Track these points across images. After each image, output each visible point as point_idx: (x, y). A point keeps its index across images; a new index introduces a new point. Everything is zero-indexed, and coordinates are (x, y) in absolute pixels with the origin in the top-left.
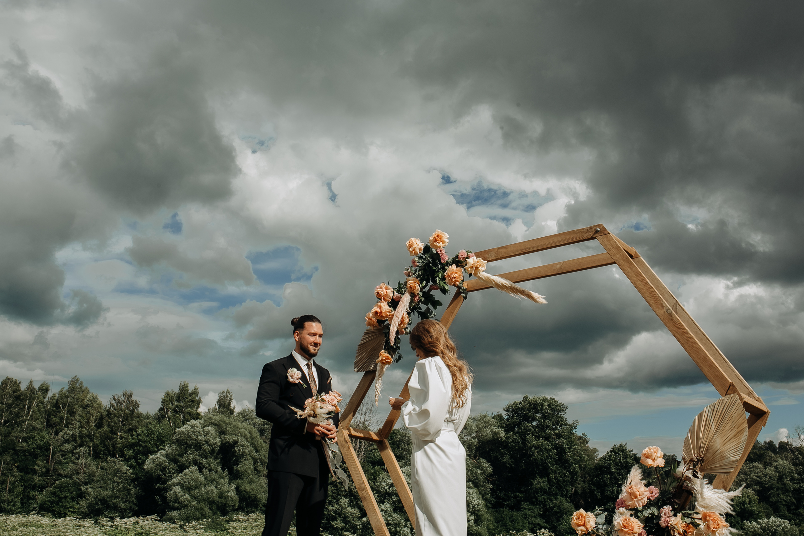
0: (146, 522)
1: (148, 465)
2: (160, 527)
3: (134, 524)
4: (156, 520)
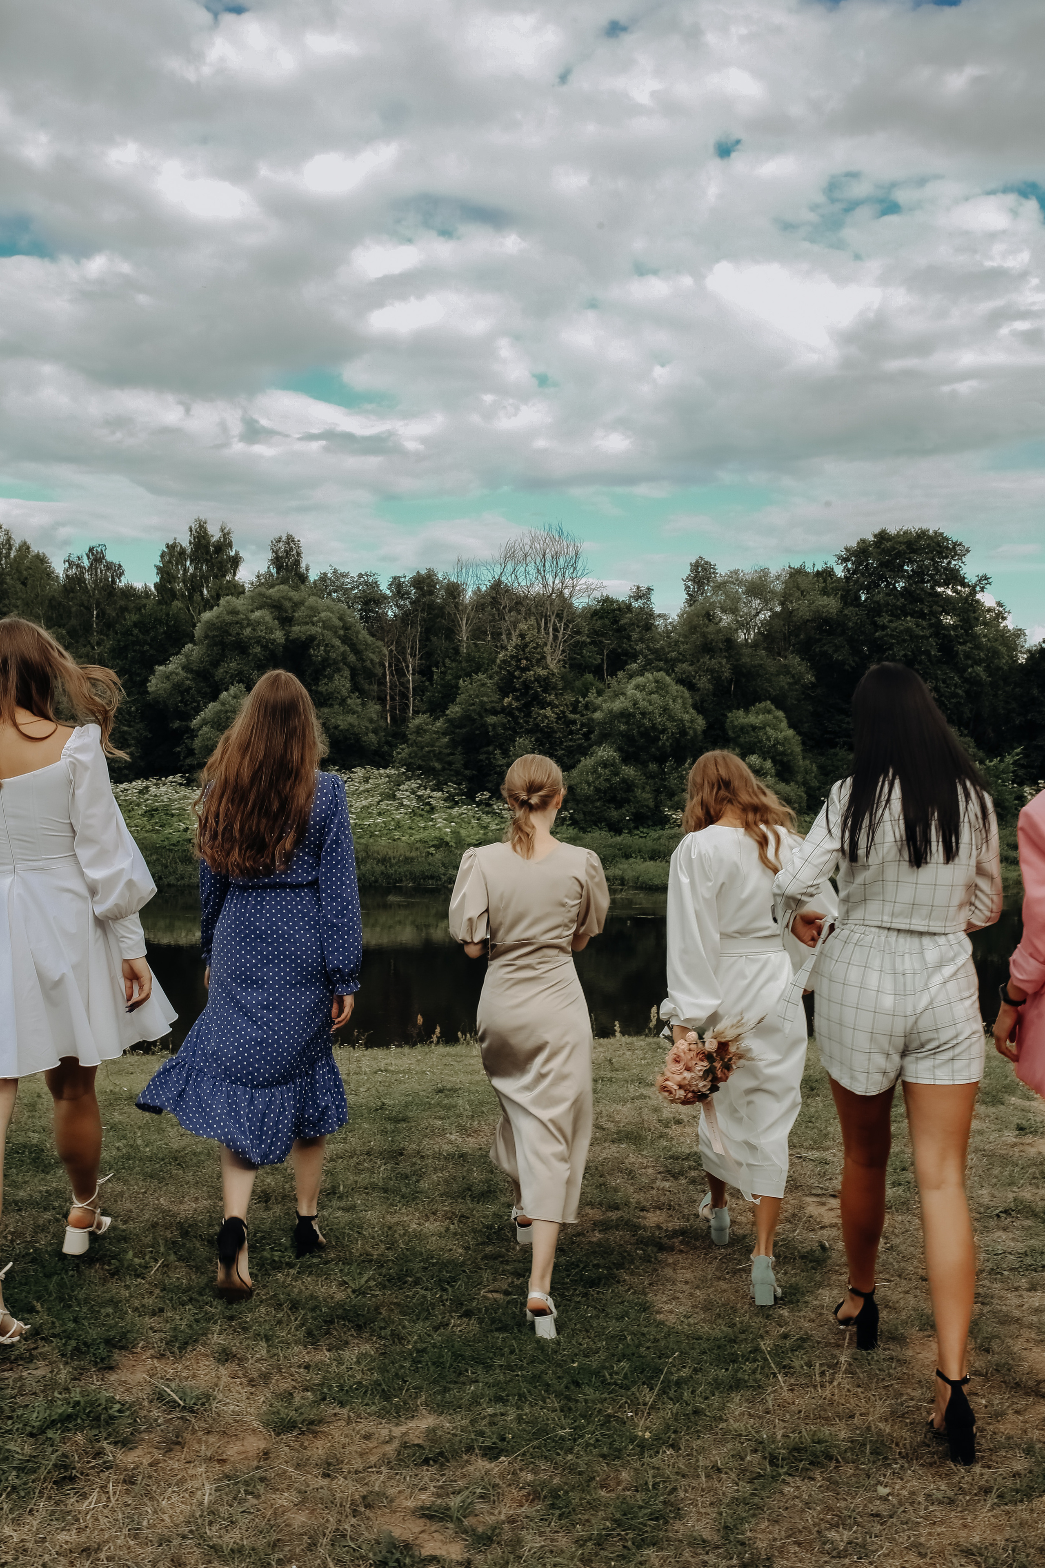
0: (163, 789)
1: (155, 684)
2: (189, 798)
3: (141, 792)
4: (181, 784)
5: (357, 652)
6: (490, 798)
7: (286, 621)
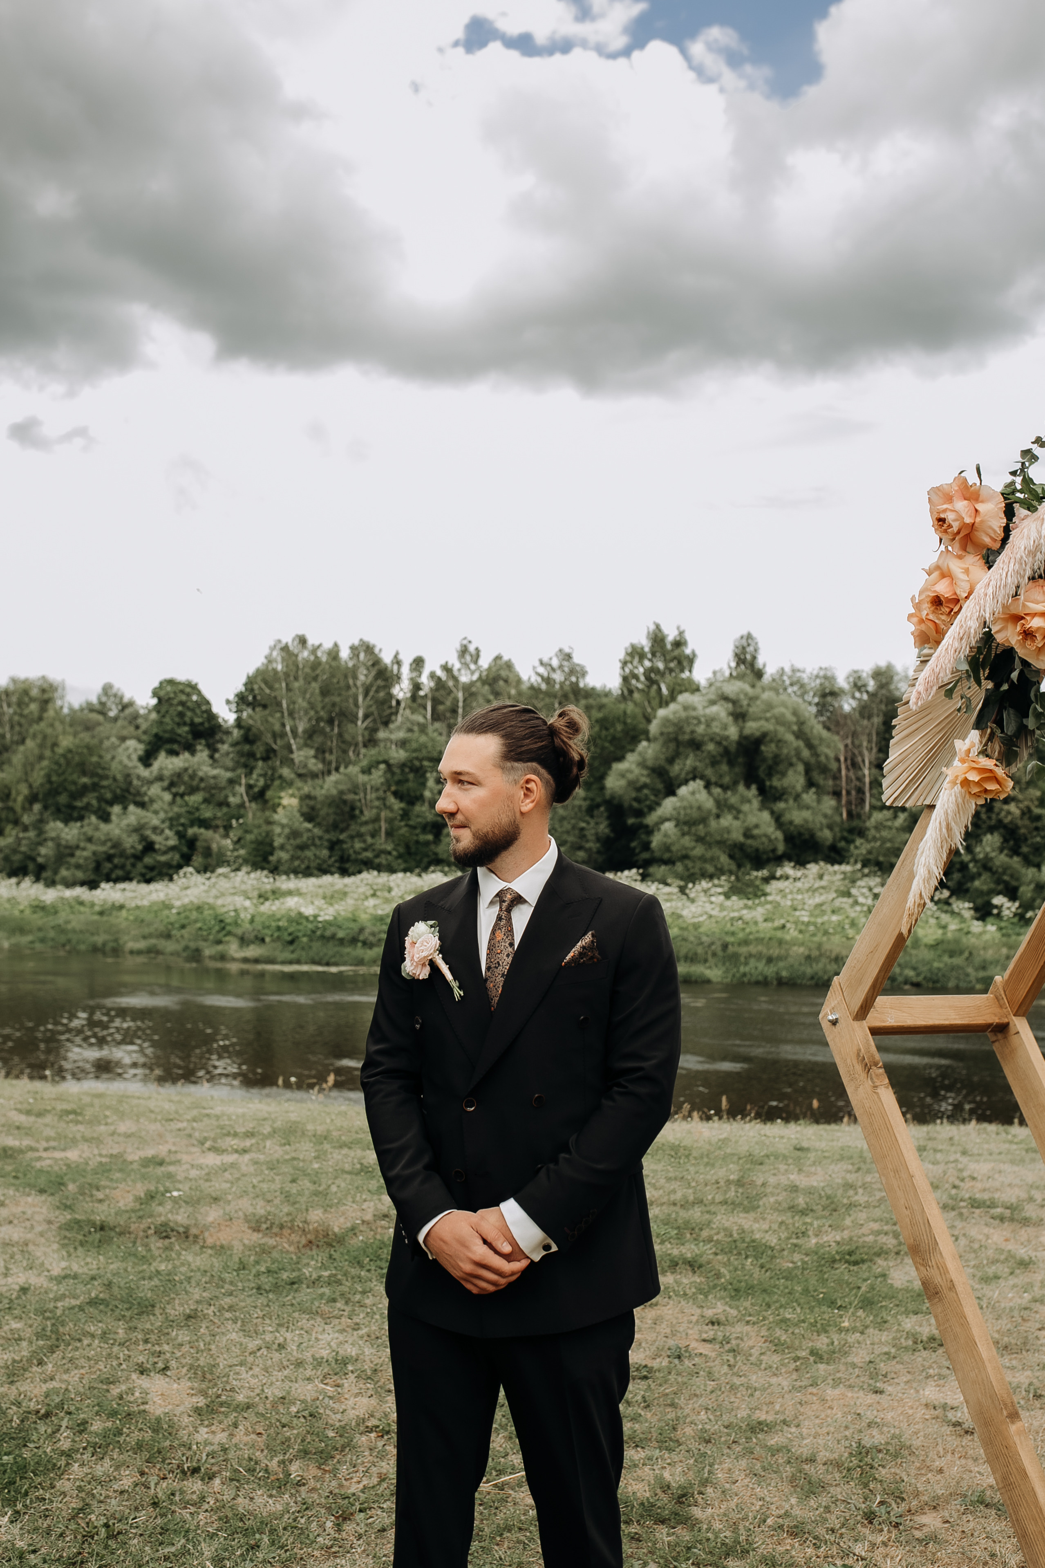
1: (614, 783)
5: (810, 746)
6: (950, 897)
7: (740, 716)
